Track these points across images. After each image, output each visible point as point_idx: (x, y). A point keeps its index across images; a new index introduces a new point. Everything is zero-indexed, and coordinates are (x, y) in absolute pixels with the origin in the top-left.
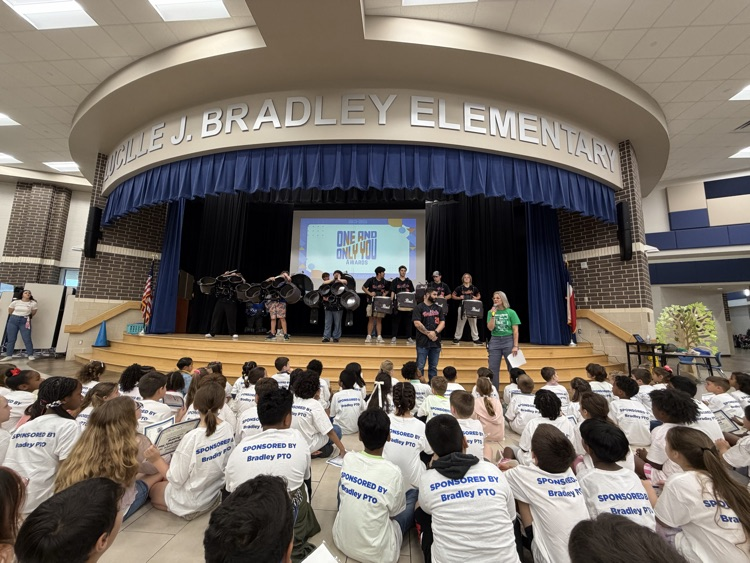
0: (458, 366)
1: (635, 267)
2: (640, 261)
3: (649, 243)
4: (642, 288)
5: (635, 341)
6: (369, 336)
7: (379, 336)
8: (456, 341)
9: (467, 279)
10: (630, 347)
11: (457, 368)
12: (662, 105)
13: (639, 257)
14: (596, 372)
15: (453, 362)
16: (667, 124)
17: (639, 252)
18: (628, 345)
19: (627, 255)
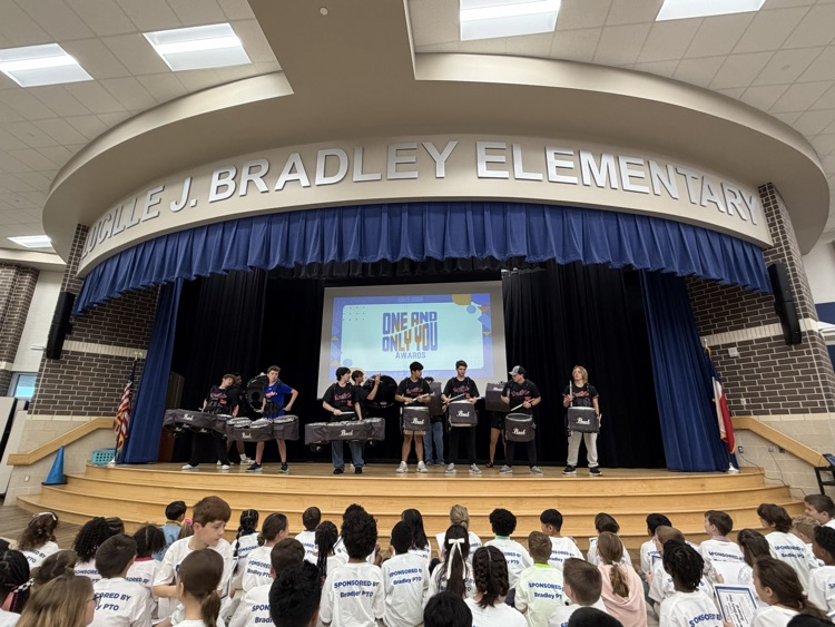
0: (564, 507)
1: (809, 353)
2: (815, 345)
3: (822, 319)
4: (824, 383)
5: (828, 465)
6: (404, 463)
7: (421, 463)
8: (570, 469)
9: (580, 374)
10: (821, 473)
11: (562, 512)
12: (809, 139)
13: (812, 339)
14: (775, 517)
15: (556, 501)
16: (820, 160)
17: (811, 332)
18: (818, 470)
19: (793, 336)
